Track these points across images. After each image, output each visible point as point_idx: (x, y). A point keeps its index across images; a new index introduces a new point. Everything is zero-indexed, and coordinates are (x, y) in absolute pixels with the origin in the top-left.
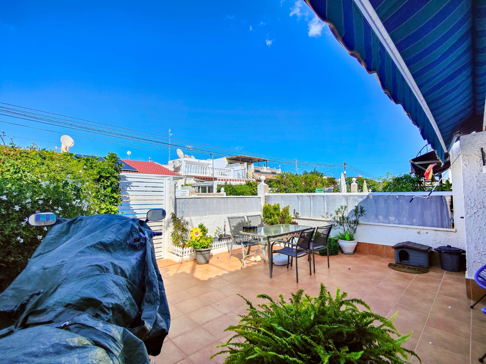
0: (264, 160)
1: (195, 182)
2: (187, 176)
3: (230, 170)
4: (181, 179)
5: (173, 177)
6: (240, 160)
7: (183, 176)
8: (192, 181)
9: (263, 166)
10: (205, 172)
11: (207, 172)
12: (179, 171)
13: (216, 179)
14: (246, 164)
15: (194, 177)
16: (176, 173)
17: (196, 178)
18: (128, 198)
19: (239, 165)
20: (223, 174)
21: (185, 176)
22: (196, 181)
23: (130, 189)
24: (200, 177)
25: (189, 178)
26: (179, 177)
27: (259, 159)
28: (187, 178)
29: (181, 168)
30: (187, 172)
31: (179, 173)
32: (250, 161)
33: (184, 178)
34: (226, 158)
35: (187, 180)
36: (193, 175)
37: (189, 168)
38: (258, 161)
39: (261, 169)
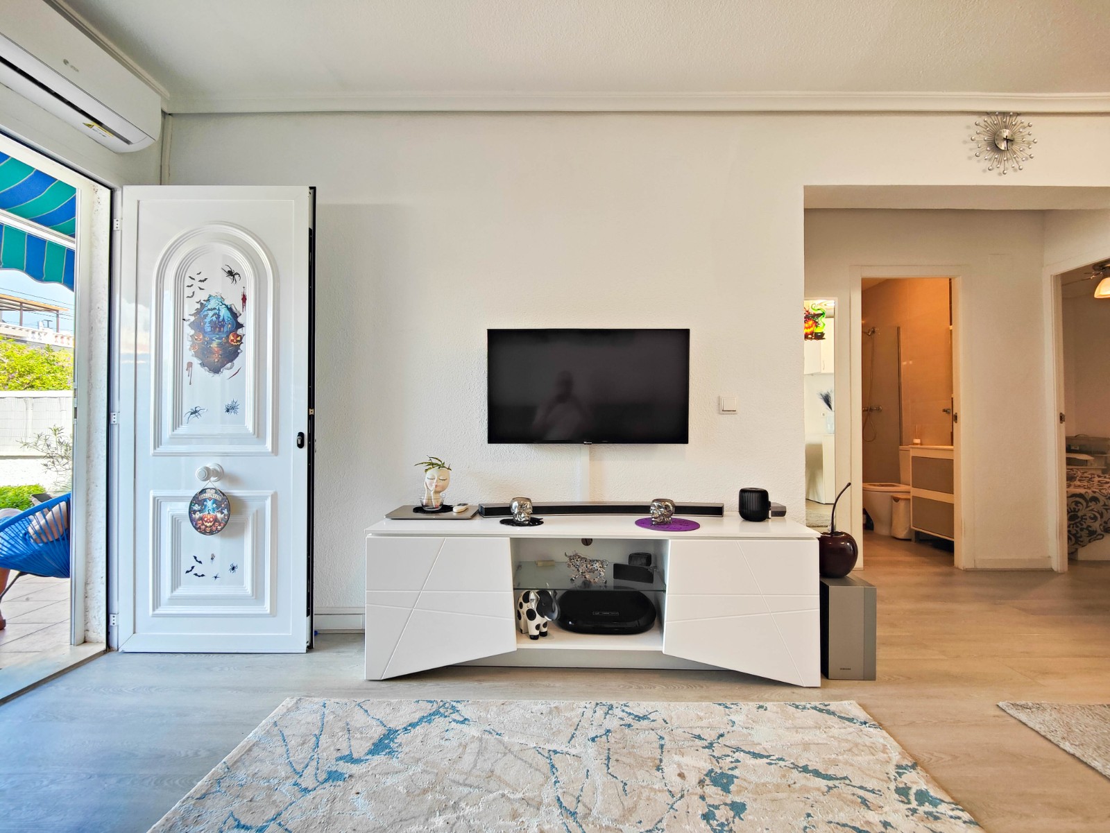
0: (46, 309)
9: (41, 326)
38: (19, 308)
39: (30, 332)
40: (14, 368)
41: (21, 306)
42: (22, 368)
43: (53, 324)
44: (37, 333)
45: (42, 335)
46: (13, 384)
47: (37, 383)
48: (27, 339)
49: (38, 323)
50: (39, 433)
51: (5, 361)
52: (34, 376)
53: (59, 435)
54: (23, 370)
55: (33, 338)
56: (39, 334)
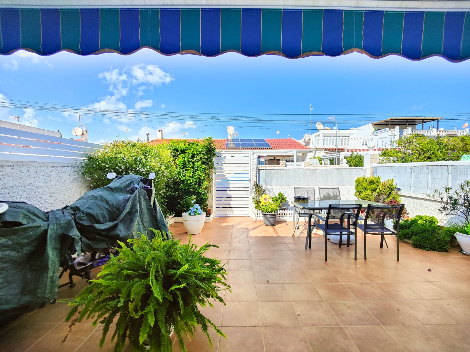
0: (433, 120)
1: (325, 154)
2: (317, 149)
3: (373, 138)
4: (310, 152)
5: (297, 151)
6: (390, 124)
7: (312, 149)
8: (322, 154)
9: (431, 128)
10: (346, 143)
11: (349, 143)
12: (309, 145)
13: (343, 150)
14: (397, 128)
15: (324, 150)
16: (306, 147)
17: (326, 150)
18: (223, 169)
19: (388, 131)
20: (365, 143)
21: (315, 149)
22: (327, 153)
23: (224, 162)
24: (331, 149)
25: (318, 151)
26: (307, 150)
27: (423, 120)
28: (317, 151)
29: (310, 142)
30: (316, 145)
31: (309, 146)
32: (407, 124)
33: (313, 151)
34: (371, 125)
35: (316, 153)
36: (323, 147)
37: (328, 141)
38: (422, 122)
39: (426, 132)
40: (421, 149)
41: (423, 121)
42: (425, 149)
43: (436, 126)
44: (429, 132)
45: (431, 132)
46: (421, 158)
47: (433, 156)
48: (425, 135)
49: (429, 127)
50: (436, 189)
51: (417, 146)
52: (431, 152)
53: (449, 192)
54: (426, 150)
55: (428, 134)
56: (430, 132)
